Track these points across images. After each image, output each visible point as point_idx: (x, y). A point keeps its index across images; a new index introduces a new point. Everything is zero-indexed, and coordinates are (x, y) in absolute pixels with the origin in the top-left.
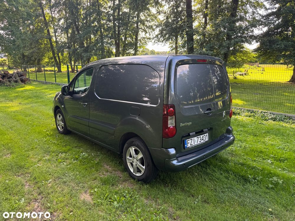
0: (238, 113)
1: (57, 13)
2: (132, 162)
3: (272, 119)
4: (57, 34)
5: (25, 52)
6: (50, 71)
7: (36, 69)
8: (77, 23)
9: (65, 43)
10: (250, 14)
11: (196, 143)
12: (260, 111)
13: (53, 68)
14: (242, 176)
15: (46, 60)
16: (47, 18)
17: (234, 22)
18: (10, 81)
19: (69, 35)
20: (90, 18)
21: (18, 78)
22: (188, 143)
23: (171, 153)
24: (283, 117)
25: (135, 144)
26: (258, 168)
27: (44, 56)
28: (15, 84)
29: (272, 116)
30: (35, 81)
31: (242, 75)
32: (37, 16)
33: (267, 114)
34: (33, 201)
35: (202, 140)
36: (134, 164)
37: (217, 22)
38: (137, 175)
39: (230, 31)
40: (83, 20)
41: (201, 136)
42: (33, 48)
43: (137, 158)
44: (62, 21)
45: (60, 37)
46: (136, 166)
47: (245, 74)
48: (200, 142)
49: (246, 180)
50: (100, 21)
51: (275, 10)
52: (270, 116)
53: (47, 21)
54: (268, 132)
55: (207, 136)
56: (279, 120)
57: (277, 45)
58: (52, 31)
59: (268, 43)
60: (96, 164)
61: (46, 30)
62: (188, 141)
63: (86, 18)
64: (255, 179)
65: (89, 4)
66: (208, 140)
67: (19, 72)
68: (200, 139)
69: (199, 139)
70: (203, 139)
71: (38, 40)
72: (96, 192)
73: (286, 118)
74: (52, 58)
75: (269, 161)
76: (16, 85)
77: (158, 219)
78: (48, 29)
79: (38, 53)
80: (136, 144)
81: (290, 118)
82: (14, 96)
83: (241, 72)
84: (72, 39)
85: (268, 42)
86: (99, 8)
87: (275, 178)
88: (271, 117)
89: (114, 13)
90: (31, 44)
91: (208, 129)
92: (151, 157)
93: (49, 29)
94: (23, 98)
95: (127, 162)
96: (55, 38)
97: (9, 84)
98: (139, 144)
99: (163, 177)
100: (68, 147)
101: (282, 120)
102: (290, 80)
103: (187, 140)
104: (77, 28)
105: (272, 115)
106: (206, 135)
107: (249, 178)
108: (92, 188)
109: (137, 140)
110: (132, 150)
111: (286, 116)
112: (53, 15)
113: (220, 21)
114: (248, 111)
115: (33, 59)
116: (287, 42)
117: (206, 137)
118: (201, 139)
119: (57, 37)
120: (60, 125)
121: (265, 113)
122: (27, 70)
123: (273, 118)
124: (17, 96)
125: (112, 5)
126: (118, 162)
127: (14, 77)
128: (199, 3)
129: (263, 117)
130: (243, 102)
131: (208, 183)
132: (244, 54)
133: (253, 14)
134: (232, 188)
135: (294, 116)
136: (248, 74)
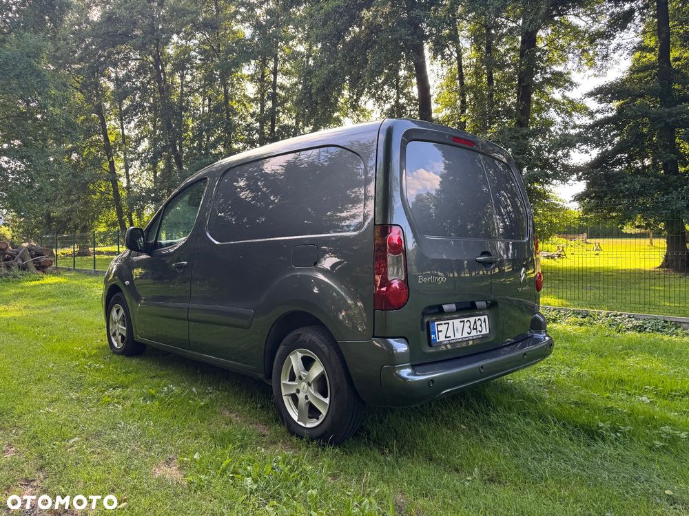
0: (552, 320)
1: (135, 128)
2: (294, 391)
3: (634, 328)
4: (131, 171)
5: (54, 209)
6: (109, 253)
7: (76, 250)
8: (178, 148)
9: (149, 191)
10: (558, 127)
11: (458, 336)
12: (604, 312)
13: (114, 248)
14: (582, 426)
15: (102, 229)
16: (111, 138)
17: (525, 137)
18: (8, 267)
19: (158, 174)
20: (208, 139)
21: (29, 260)
22: (438, 332)
23: (396, 350)
24: (661, 324)
25: (305, 342)
26: (620, 409)
27: (97, 219)
28: (20, 272)
29: (635, 322)
30: (69, 270)
31: (553, 257)
32: (88, 133)
33: (620, 317)
34: (21, 484)
35: (474, 329)
36: (301, 396)
37: (488, 135)
38: (308, 426)
39: (518, 154)
40: (193, 142)
41: (472, 319)
42: (73, 202)
43: (307, 377)
44: (145, 144)
45: (138, 178)
46: (307, 401)
47: (559, 256)
48: (469, 334)
49: (592, 434)
50: (230, 143)
51: (610, 115)
52: (628, 321)
53: (112, 144)
54: (629, 349)
55: (485, 321)
56: (653, 330)
57: (625, 183)
58: (119, 164)
59: (604, 181)
60: (201, 407)
61: (107, 164)
62: (438, 325)
63: (198, 137)
64: (616, 430)
65: (206, 109)
66: (488, 332)
67: (33, 246)
68: (470, 327)
69: (467, 325)
70: (476, 329)
71: (87, 183)
72: (195, 460)
73: (667, 325)
74: (114, 224)
75: (644, 398)
76: (22, 275)
77: (365, 506)
78: (111, 160)
79: (83, 212)
80: (308, 340)
81: (677, 325)
82: (15, 294)
83: (548, 251)
84: (165, 181)
85: (603, 177)
86: (228, 115)
87: (667, 429)
88: (631, 325)
89: (262, 126)
90: (69, 193)
91: (487, 303)
92: (346, 366)
93: (113, 162)
94: (35, 297)
95: (283, 394)
96: (125, 180)
97: (6, 271)
98: (315, 338)
99: (377, 434)
100: (132, 376)
101: (658, 330)
102: (663, 264)
103: (436, 323)
104: (178, 158)
105: (633, 319)
106: (482, 318)
107: (601, 428)
108: (186, 453)
109: (308, 330)
110: (295, 360)
111: (666, 322)
112: (126, 132)
113: (496, 132)
114: (577, 313)
115: (71, 224)
116: (646, 177)
117: (483, 325)
118: (472, 327)
119: (130, 178)
120: (117, 333)
121: (616, 316)
122: (55, 253)
123: (638, 327)
124: (20, 293)
125: (258, 111)
126: (259, 405)
127: (20, 257)
128: (446, 106)
129: (614, 325)
130: (560, 301)
131: (495, 443)
132: (552, 209)
133: (566, 128)
134: (560, 452)
135: (685, 321)
136: (565, 255)
